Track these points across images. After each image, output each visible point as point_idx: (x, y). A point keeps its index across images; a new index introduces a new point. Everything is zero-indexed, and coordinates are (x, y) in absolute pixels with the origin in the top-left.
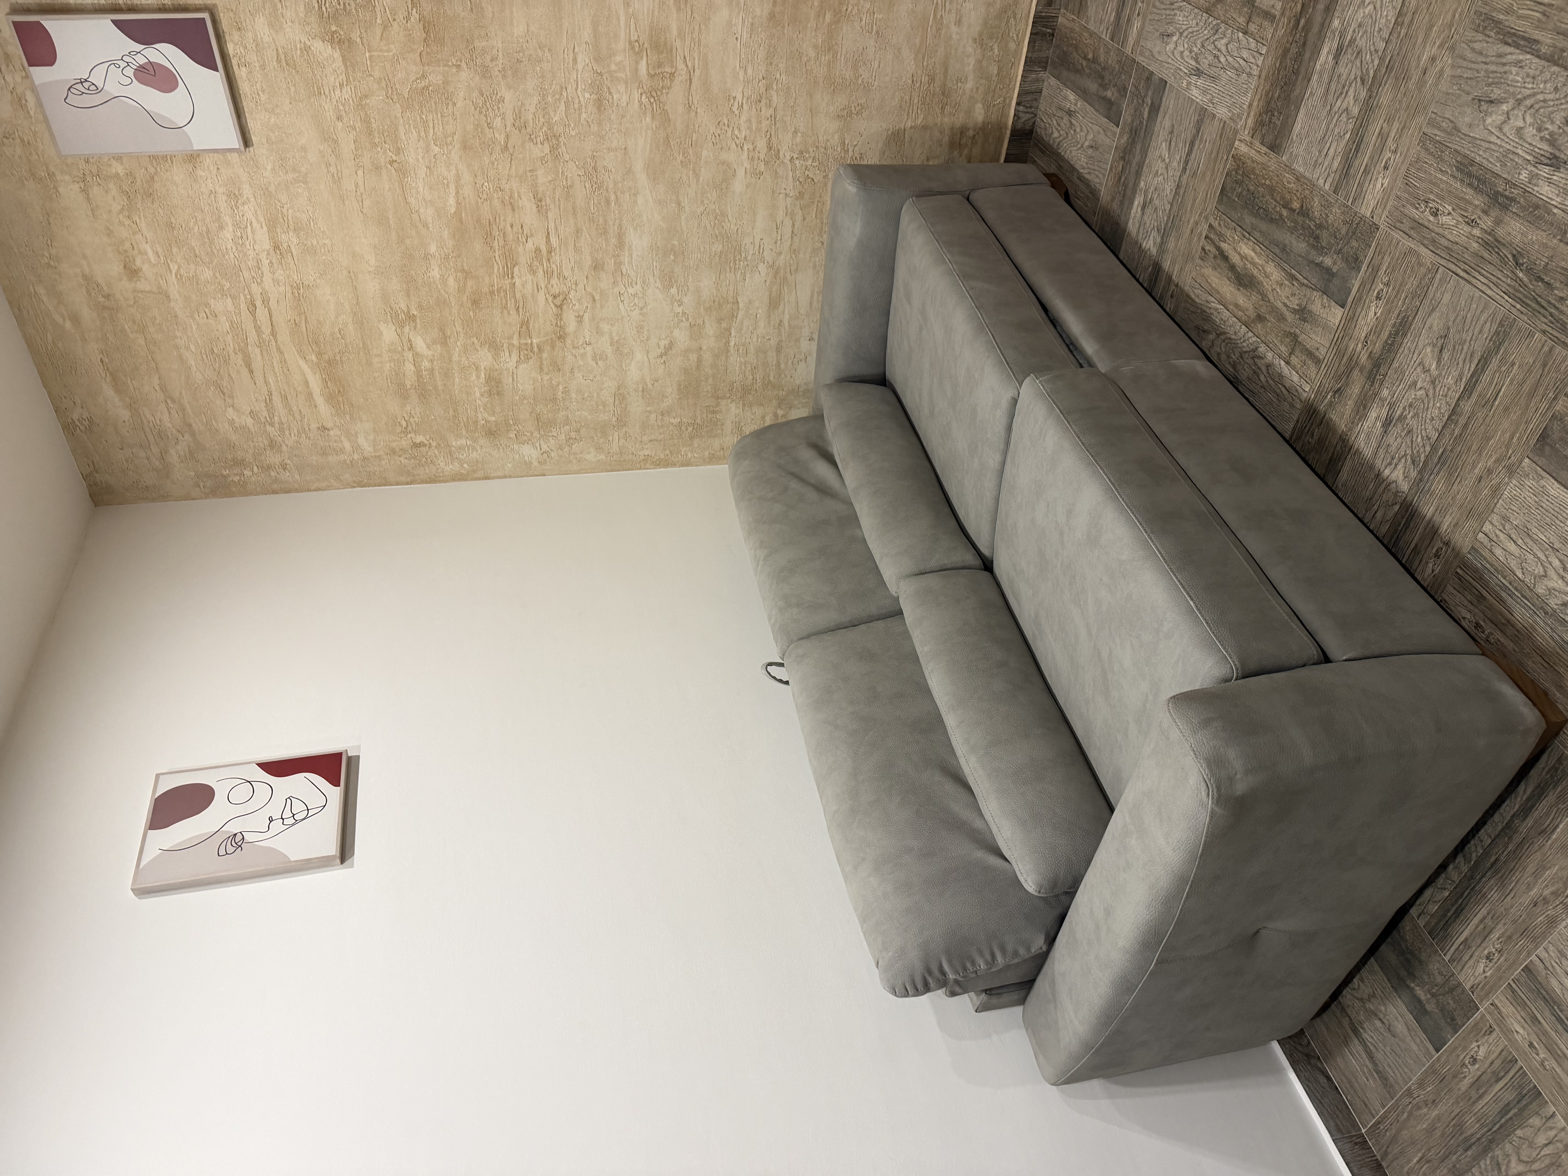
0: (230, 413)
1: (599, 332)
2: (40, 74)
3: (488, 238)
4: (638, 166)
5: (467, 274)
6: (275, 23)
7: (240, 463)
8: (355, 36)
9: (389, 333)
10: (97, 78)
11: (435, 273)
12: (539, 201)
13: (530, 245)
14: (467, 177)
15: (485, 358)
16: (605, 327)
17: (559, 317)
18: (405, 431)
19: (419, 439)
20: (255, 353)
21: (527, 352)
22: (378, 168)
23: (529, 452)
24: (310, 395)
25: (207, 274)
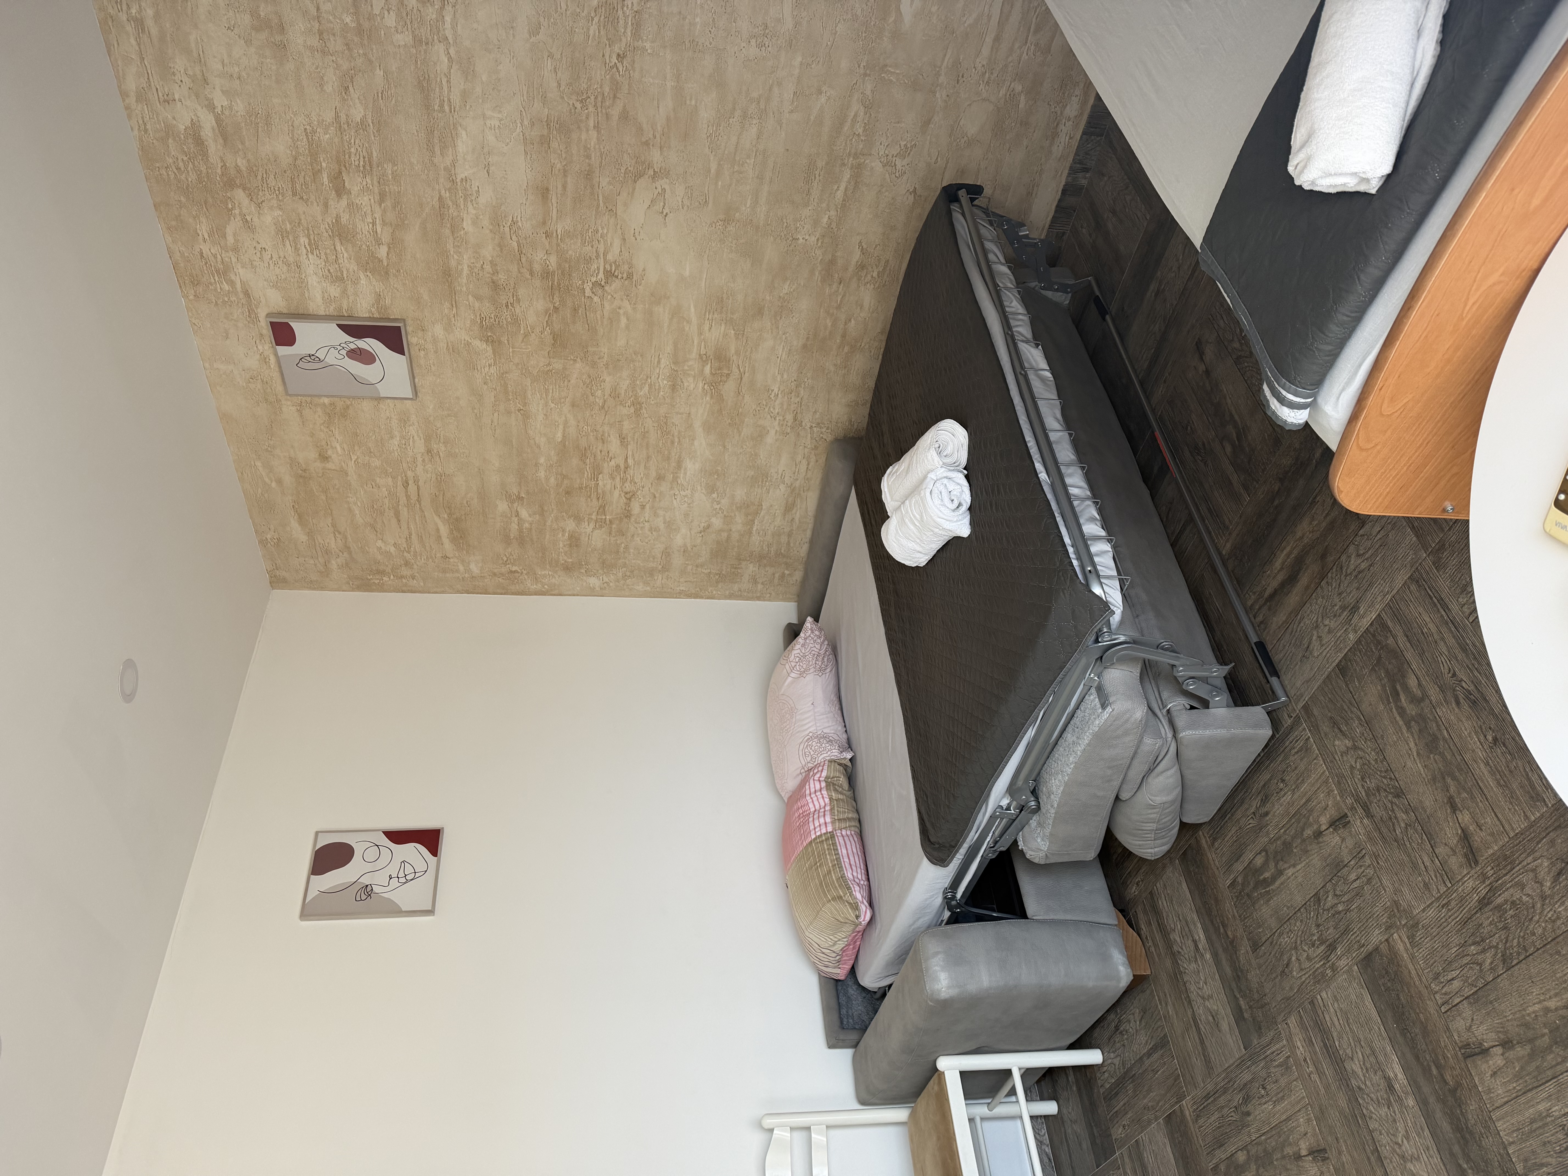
0: (380, 543)
1: (656, 515)
2: (283, 350)
3: (583, 457)
4: (697, 425)
5: (565, 477)
6: (449, 328)
7: (382, 573)
8: (504, 339)
9: (502, 506)
10: (321, 355)
11: (542, 474)
12: (623, 439)
13: (613, 463)
14: (572, 422)
15: (570, 525)
16: (661, 512)
17: (628, 504)
18: (505, 563)
19: (514, 568)
20: (404, 512)
21: (600, 524)
22: (509, 413)
23: (593, 581)
24: (439, 537)
25: (376, 462)
